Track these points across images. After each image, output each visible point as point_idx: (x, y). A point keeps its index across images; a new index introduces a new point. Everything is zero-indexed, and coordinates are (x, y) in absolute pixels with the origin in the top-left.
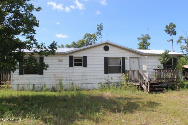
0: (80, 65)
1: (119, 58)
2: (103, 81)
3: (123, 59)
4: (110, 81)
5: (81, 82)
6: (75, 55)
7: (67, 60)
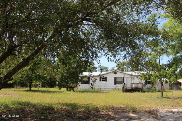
0: (104, 80)
1: (122, 77)
2: (114, 88)
3: (124, 78)
4: (117, 87)
5: (104, 88)
7: (98, 78)
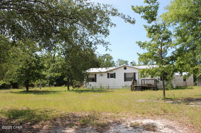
0: (112, 77)
1: (132, 73)
6: (110, 73)
7: (106, 75)
